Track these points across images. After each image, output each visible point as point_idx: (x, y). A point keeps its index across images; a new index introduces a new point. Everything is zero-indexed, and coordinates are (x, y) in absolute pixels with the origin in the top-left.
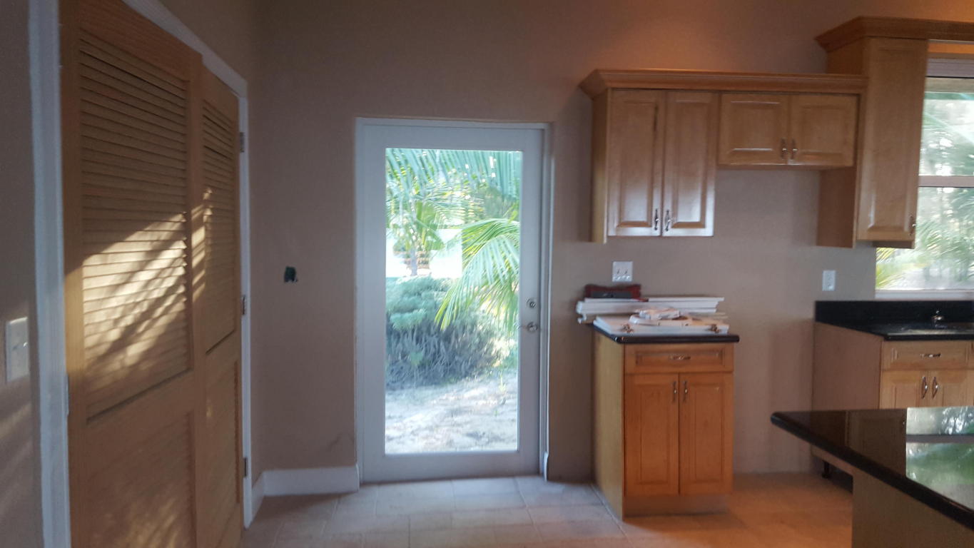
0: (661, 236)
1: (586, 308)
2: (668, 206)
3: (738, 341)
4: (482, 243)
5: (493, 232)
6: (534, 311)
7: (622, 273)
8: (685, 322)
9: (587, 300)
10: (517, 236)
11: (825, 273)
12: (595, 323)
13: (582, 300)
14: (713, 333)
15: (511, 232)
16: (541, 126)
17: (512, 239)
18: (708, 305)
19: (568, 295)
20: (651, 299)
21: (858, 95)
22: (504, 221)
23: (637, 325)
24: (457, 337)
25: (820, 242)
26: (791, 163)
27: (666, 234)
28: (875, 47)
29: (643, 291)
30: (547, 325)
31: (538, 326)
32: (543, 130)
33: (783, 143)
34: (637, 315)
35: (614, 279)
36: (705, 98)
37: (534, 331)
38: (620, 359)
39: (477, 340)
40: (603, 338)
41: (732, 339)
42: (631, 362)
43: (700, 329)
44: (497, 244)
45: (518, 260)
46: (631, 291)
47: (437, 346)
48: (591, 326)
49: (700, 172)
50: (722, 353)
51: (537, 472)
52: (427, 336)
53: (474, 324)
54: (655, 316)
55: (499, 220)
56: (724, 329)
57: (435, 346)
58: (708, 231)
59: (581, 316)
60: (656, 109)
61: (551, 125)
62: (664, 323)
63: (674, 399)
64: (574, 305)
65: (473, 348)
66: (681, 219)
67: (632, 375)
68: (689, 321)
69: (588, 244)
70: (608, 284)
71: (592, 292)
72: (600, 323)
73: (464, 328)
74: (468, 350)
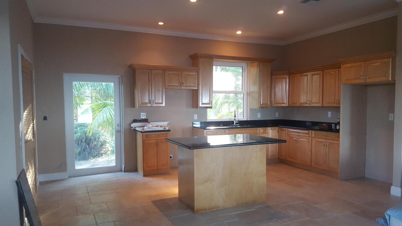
0: (152, 106)
1: (134, 125)
2: (153, 98)
3: (170, 131)
4: (101, 109)
5: (105, 106)
6: (119, 127)
7: (143, 116)
8: (158, 127)
9: (134, 123)
10: (114, 107)
11: (195, 115)
12: (136, 129)
13: (133, 123)
14: (164, 129)
15: (111, 106)
16: (119, 76)
17: (112, 108)
18: (165, 124)
19: (128, 122)
20: (151, 122)
21: (198, 72)
22: (109, 102)
23: (146, 129)
24: (92, 143)
25: (193, 107)
26: (183, 88)
27: (153, 105)
28: (201, 60)
29: (149, 121)
30: (123, 131)
31: (121, 131)
32: (119, 78)
33: (181, 83)
34: (146, 126)
35: (142, 117)
36: (161, 72)
37: (119, 133)
38: (142, 137)
39: (100, 144)
40: (138, 132)
41: (169, 131)
42: (144, 138)
43: (162, 129)
44: (107, 109)
45: (114, 114)
46: (146, 121)
47: (85, 146)
48: (135, 130)
49: (161, 90)
50: (167, 134)
51: (121, 171)
52: (81, 143)
53: (99, 138)
54: (150, 126)
55: (107, 102)
56: (167, 128)
57: (84, 146)
58: (164, 105)
59: (132, 127)
60: (149, 74)
61: (122, 76)
62: (153, 127)
63: (155, 146)
64: (130, 125)
65: (99, 146)
66: (157, 102)
67: (145, 140)
68: (159, 127)
69: (133, 108)
70: (139, 119)
71: (135, 121)
72: (137, 129)
73: (95, 139)
74: (97, 147)
